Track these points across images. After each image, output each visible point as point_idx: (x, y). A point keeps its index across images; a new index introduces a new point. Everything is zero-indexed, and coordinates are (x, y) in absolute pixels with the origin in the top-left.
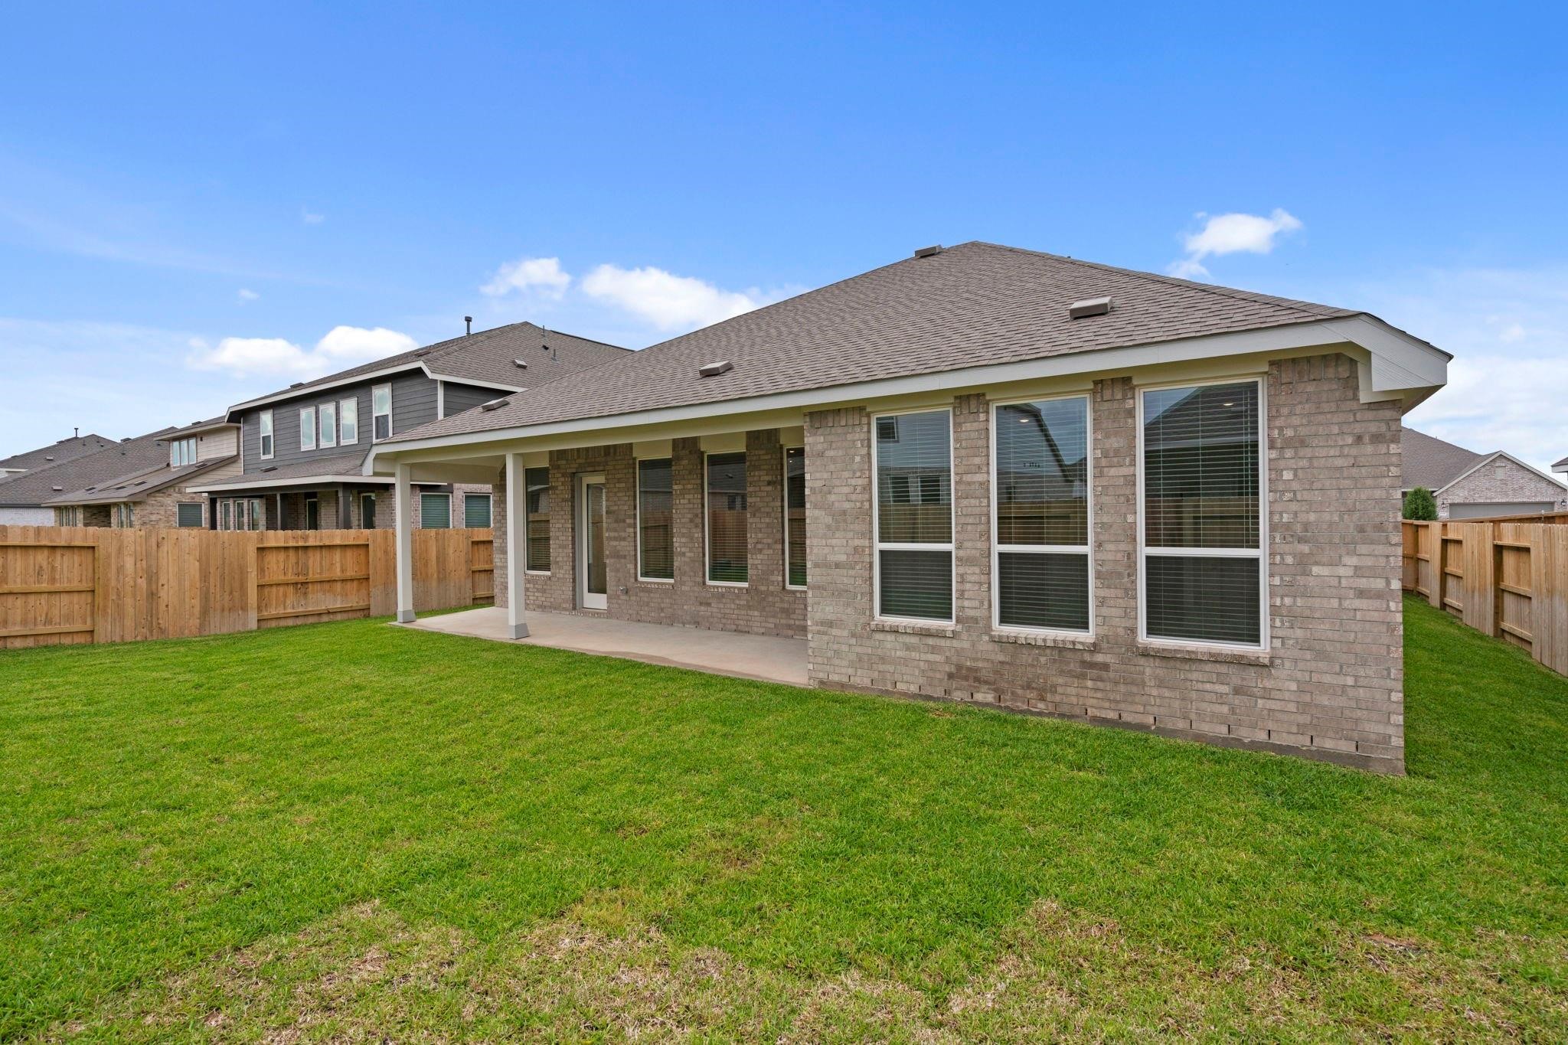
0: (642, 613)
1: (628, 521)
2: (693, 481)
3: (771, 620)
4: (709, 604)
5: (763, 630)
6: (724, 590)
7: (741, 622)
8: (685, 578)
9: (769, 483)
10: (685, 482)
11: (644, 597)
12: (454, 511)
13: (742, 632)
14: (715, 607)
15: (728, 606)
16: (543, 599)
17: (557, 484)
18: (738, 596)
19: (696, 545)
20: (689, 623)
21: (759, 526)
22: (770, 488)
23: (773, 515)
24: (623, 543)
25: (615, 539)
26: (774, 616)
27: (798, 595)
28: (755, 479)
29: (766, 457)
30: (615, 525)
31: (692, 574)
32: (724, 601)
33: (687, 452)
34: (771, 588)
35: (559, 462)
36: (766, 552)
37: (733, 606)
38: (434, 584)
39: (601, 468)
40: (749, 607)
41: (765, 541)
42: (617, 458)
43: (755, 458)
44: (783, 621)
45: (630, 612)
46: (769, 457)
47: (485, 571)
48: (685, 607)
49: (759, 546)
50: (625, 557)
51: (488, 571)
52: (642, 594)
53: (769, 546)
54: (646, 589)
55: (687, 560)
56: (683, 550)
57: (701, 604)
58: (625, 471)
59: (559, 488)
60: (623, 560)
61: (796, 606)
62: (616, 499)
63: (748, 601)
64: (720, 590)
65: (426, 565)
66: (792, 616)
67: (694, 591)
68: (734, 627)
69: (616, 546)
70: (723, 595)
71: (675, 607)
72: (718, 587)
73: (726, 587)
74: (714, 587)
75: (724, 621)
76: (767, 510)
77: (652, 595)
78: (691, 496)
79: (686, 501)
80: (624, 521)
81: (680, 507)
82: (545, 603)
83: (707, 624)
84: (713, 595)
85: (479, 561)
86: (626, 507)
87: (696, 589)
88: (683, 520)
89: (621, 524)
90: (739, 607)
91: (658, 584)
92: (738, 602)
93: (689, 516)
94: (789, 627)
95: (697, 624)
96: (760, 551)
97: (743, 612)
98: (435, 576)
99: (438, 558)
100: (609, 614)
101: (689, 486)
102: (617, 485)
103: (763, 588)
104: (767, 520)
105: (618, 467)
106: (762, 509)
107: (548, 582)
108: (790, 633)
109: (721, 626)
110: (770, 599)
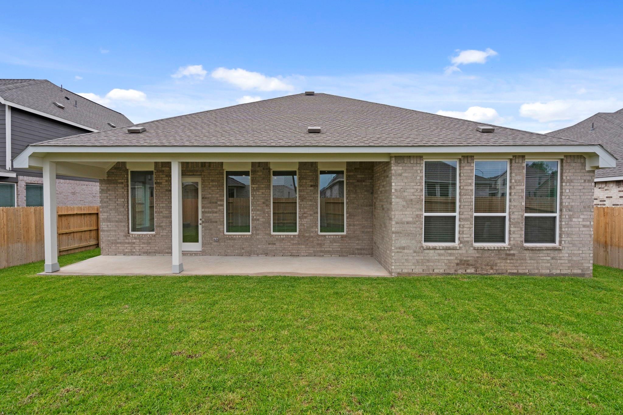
0: (229, 251)
1: (219, 203)
2: (265, 183)
3: (312, 249)
4: (275, 244)
5: (307, 254)
6: (284, 236)
7: (294, 251)
8: (258, 232)
9: (311, 186)
10: (259, 183)
11: (231, 243)
12: (18, 195)
13: (294, 256)
14: (278, 245)
15: (287, 244)
16: (148, 248)
17: (161, 181)
18: (293, 239)
19: (267, 215)
20: (261, 254)
21: (305, 205)
22: (312, 188)
23: (313, 201)
24: (215, 215)
25: (209, 212)
26: (313, 247)
27: (327, 237)
28: (304, 183)
29: (310, 174)
30: (209, 205)
31: (263, 229)
32: (284, 242)
33: (262, 168)
34: (312, 234)
35: (163, 169)
36: (309, 218)
37: (289, 244)
38: (33, 244)
39: (199, 173)
40: (299, 244)
41: (308, 213)
42: (210, 169)
43: (303, 174)
44: (319, 249)
45: (220, 251)
46: (312, 174)
47: (66, 233)
48: (259, 246)
49: (305, 215)
50: (216, 222)
51: (68, 233)
52: (229, 241)
53: (311, 215)
54: (231, 238)
55: (260, 222)
56: (258, 217)
57: (269, 244)
58: (217, 176)
59: (163, 183)
60: (215, 224)
61: (325, 242)
62: (209, 191)
63: (298, 241)
64: (282, 237)
65: (28, 231)
66: (323, 247)
67: (265, 238)
68: (290, 254)
69: (209, 216)
70: (283, 239)
71: (252, 247)
72: (280, 235)
73: (285, 235)
74: (276, 235)
75: (284, 251)
76: (310, 198)
77: (236, 241)
78: (264, 191)
79: (260, 193)
80: (216, 203)
81: (256, 196)
82: (150, 251)
83: (273, 254)
84: (277, 239)
85: (62, 228)
86: (217, 196)
87: (266, 237)
88: (258, 203)
89: (214, 205)
90: (293, 244)
91: (241, 235)
92: (292, 242)
93: (263, 200)
94: (321, 251)
95: (267, 254)
96: (306, 217)
97: (295, 246)
98: (34, 238)
99: (36, 227)
100: (203, 253)
101: (262, 186)
102: (210, 184)
103: (307, 235)
104: (310, 203)
105: (211, 174)
106: (307, 198)
107: (153, 238)
108: (322, 254)
109: (282, 254)
110: (311, 239)
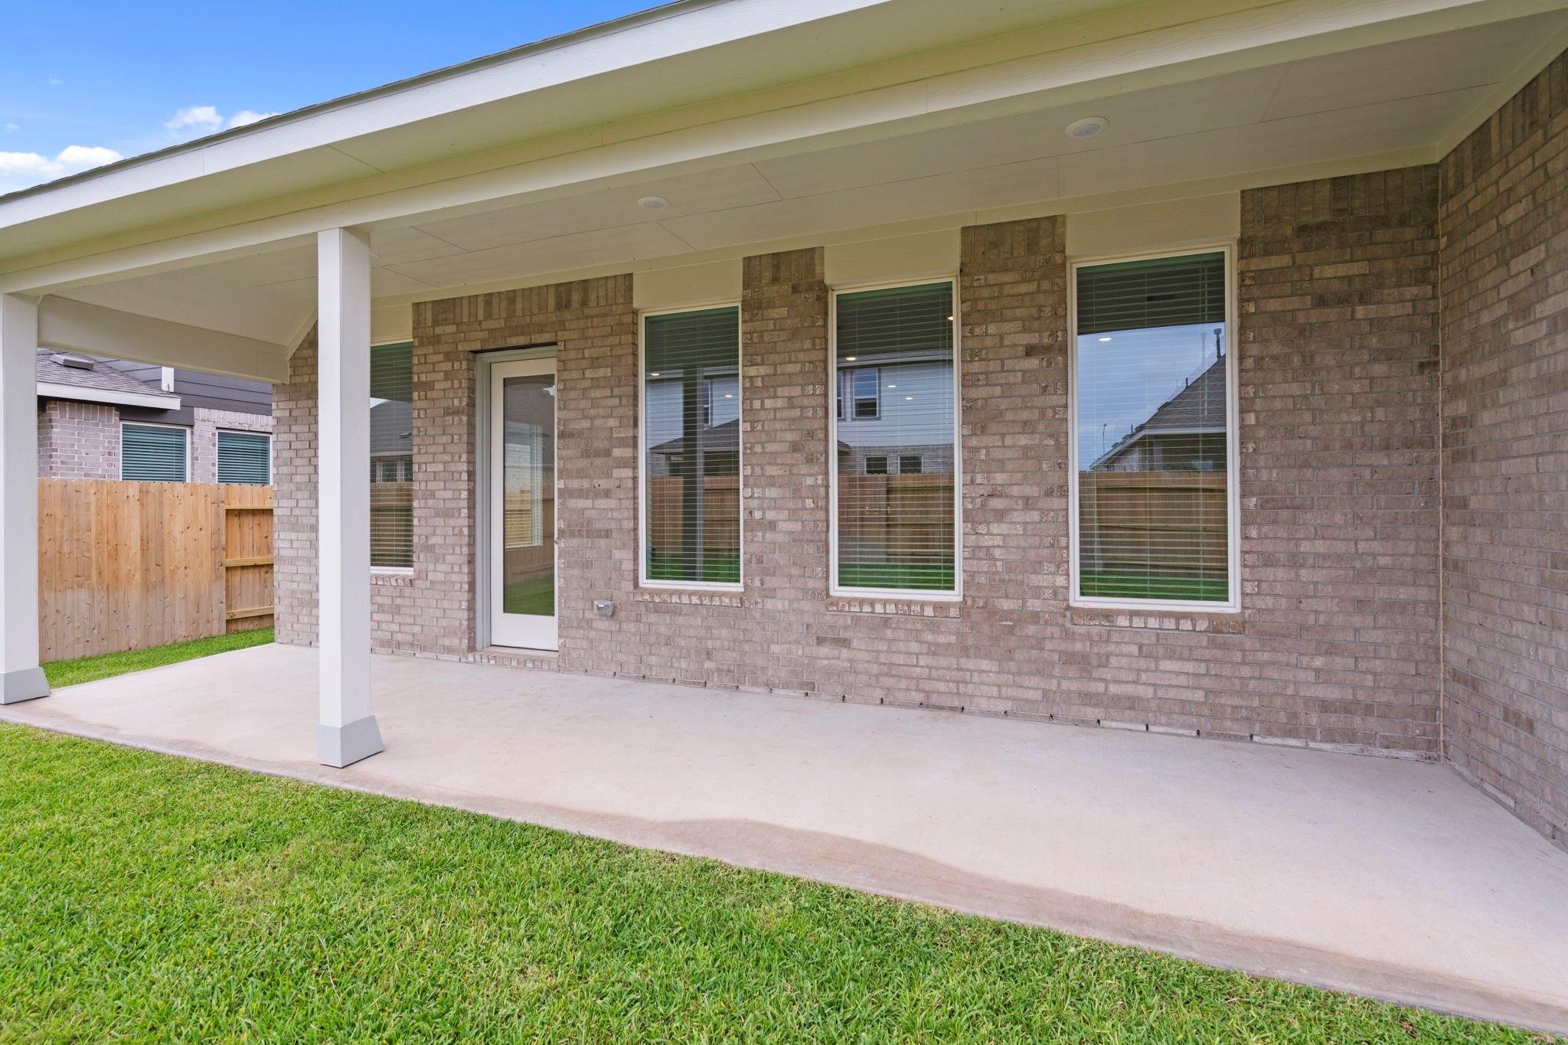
0: (654, 660)
1: (617, 452)
2: (801, 356)
3: (1034, 681)
4: (844, 643)
5: (1008, 705)
6: (891, 609)
7: (942, 687)
8: (771, 582)
9: (1030, 351)
10: (774, 358)
11: (662, 624)
12: (194, 459)
13: (941, 708)
14: (860, 649)
15: (902, 646)
16: (395, 627)
17: (431, 377)
18: (933, 625)
19: (809, 503)
20: (787, 685)
21: (997, 454)
22: (1033, 363)
23: (1041, 427)
24: (602, 503)
25: (582, 493)
26: (1039, 672)
27: (1122, 621)
28: (988, 342)
29: (1023, 288)
30: (582, 463)
31: (794, 571)
32: (889, 633)
33: (786, 288)
34: (1033, 604)
35: (438, 330)
36: (1018, 516)
37: (914, 646)
38: (135, 595)
39: (547, 337)
40: (965, 651)
41: (1015, 491)
42: (587, 312)
43: (985, 293)
44: (1074, 686)
45: (620, 657)
46: (1032, 287)
47: (255, 566)
48: (775, 648)
49: (997, 503)
50: (608, 534)
51: (262, 566)
52: (653, 618)
53: (1028, 503)
54: (661, 607)
55: (780, 538)
56: (771, 515)
57: (820, 641)
58: (610, 341)
59: (437, 386)
60: (602, 542)
61: (1111, 648)
62: (583, 404)
63: (960, 635)
64: (879, 609)
65: (114, 554)
66: (1095, 674)
67: (801, 612)
68: (919, 697)
69: (583, 510)
70: (886, 621)
71: (746, 647)
72: (872, 603)
73: (897, 603)
74: (850, 601)
75: (889, 682)
76: (1024, 415)
77: (680, 620)
78: (796, 391)
79: (779, 403)
80: (607, 453)
81: (763, 415)
82: (399, 637)
83: (839, 690)
84: (857, 620)
85: (242, 548)
86: (612, 422)
87: (806, 606)
88: (771, 447)
89: (599, 462)
90: (935, 650)
91: (700, 594)
92: (929, 637)
93: (789, 436)
94: (1087, 698)
95: (809, 688)
96: (1001, 515)
97: (943, 662)
98: (138, 577)
99: (145, 542)
100: (562, 661)
101: (791, 368)
102: (588, 374)
103: (1007, 605)
104: (1023, 440)
105: (590, 333)
106: (1009, 416)
107: (408, 591)
108: (1091, 713)
109: (879, 694)
110: (1031, 630)
